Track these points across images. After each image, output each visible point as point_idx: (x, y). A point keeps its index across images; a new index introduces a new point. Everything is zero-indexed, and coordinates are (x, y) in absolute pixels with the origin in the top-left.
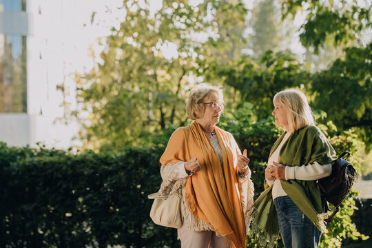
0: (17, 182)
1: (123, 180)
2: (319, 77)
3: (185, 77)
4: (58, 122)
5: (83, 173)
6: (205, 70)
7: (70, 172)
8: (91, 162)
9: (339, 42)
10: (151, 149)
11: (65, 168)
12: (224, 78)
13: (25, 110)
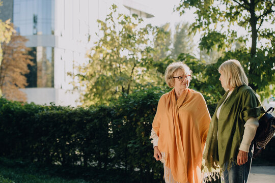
0: (38, 125)
1: (97, 124)
2: (210, 67)
3: (135, 68)
4: (68, 92)
5: (75, 120)
6: (146, 63)
7: (67, 119)
8: (79, 114)
9: (220, 49)
10: (113, 107)
11: (64, 117)
12: (157, 68)
13: (53, 86)
